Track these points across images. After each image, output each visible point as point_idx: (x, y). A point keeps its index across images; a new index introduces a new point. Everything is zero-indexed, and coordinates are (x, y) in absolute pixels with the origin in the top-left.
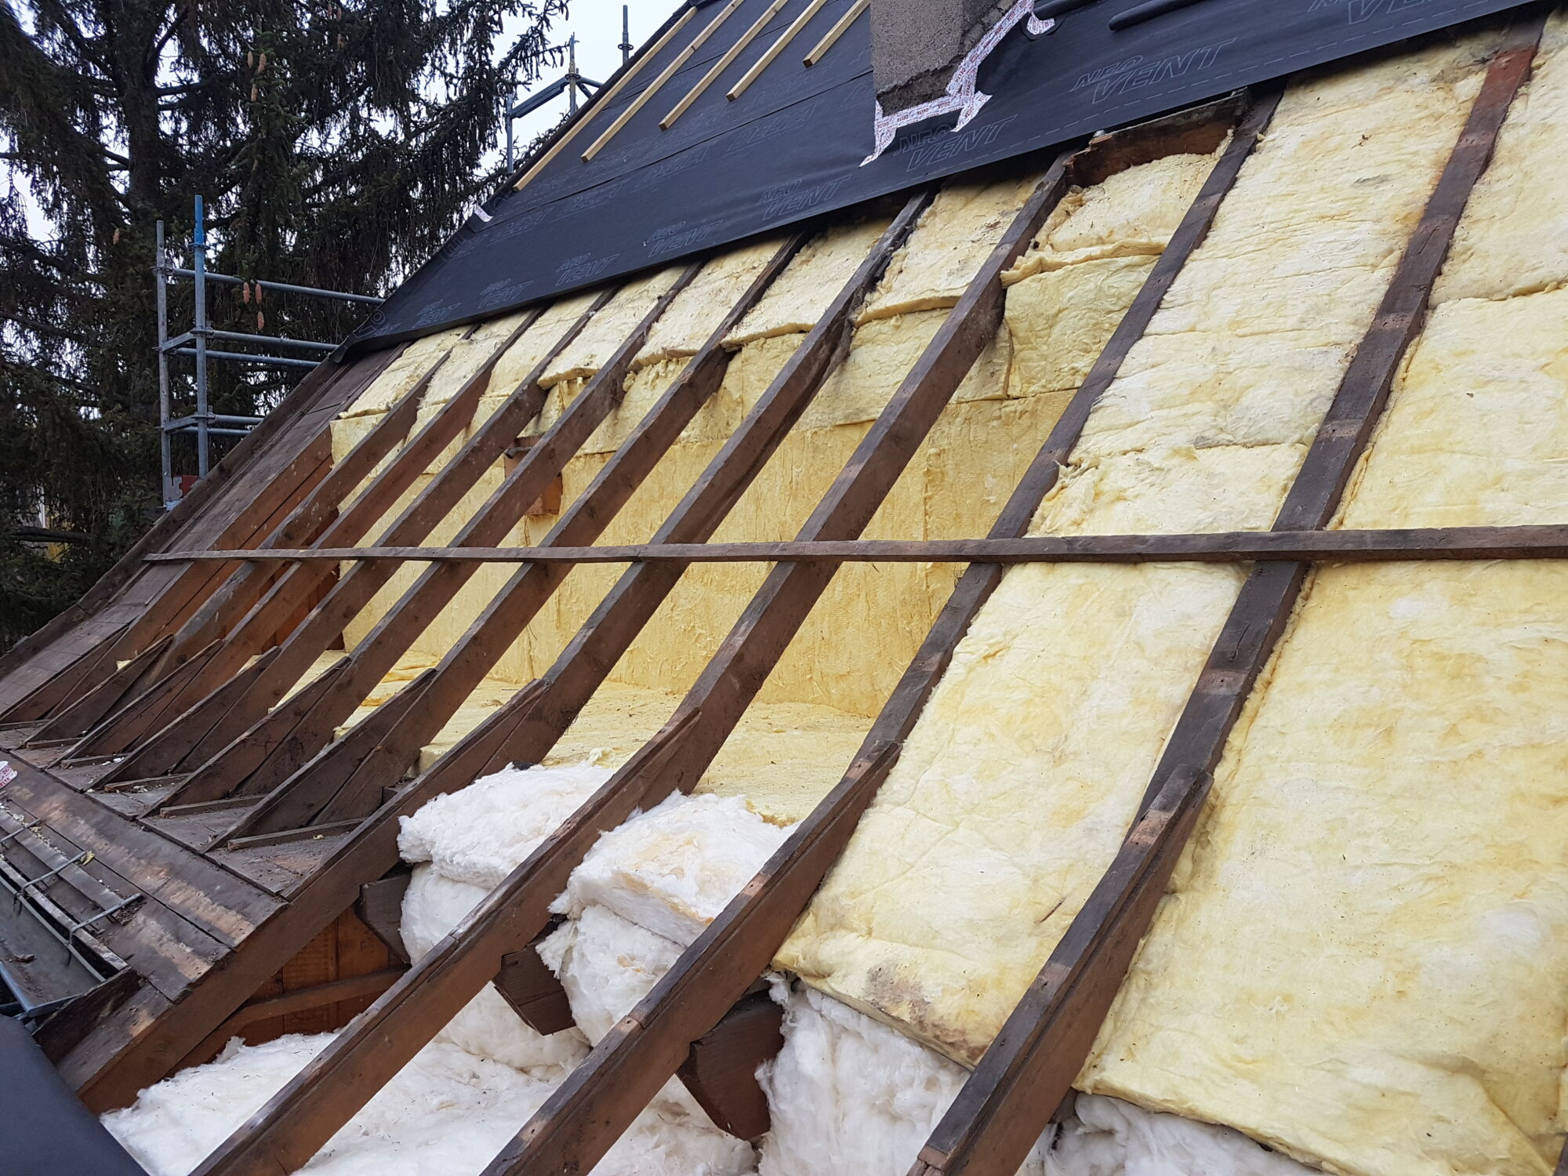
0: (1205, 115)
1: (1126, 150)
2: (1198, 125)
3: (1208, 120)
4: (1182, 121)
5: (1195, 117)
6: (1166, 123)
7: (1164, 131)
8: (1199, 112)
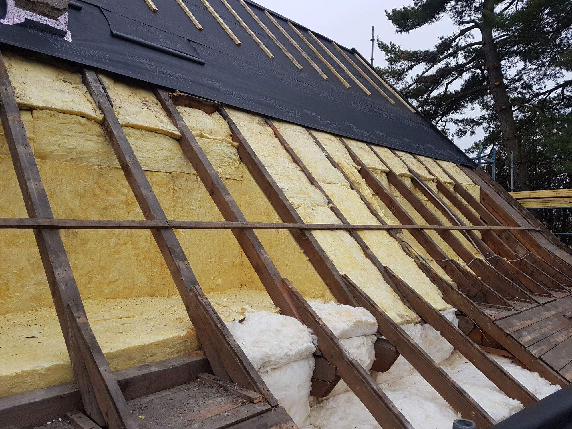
0: (211, 104)
1: (187, 101)
2: (208, 105)
3: (211, 105)
4: (205, 102)
5: (208, 103)
6: (201, 100)
7: (199, 102)
8: (210, 102)
